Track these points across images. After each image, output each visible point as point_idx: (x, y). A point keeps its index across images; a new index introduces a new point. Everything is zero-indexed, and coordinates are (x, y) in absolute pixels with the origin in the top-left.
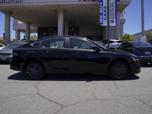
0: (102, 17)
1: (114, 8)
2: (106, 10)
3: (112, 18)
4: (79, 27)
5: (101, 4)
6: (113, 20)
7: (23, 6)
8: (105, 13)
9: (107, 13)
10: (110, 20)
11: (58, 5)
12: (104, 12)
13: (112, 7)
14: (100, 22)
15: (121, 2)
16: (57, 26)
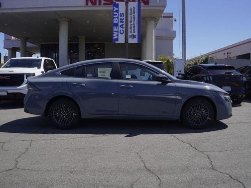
0: (117, 30)
1: (136, 15)
2: (123, 19)
3: (133, 31)
4: (104, 44)
5: (116, 9)
6: (134, 34)
7: (2, 13)
8: (122, 24)
9: (124, 23)
10: (130, 34)
11: (55, 12)
12: (120, 22)
13: (133, 14)
14: (114, 38)
15: (151, 6)
16: (57, 43)
